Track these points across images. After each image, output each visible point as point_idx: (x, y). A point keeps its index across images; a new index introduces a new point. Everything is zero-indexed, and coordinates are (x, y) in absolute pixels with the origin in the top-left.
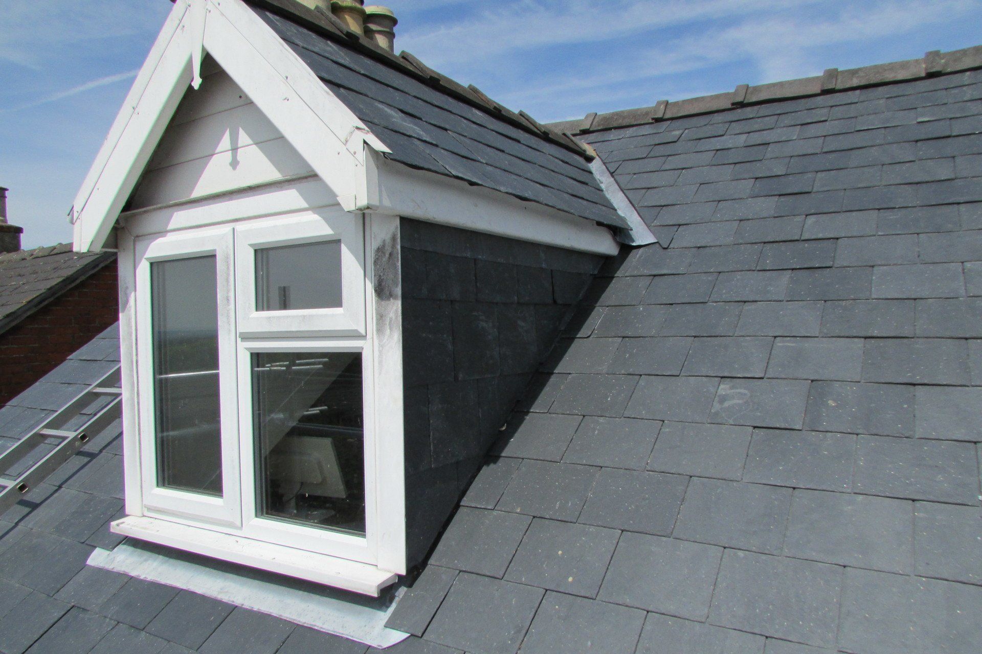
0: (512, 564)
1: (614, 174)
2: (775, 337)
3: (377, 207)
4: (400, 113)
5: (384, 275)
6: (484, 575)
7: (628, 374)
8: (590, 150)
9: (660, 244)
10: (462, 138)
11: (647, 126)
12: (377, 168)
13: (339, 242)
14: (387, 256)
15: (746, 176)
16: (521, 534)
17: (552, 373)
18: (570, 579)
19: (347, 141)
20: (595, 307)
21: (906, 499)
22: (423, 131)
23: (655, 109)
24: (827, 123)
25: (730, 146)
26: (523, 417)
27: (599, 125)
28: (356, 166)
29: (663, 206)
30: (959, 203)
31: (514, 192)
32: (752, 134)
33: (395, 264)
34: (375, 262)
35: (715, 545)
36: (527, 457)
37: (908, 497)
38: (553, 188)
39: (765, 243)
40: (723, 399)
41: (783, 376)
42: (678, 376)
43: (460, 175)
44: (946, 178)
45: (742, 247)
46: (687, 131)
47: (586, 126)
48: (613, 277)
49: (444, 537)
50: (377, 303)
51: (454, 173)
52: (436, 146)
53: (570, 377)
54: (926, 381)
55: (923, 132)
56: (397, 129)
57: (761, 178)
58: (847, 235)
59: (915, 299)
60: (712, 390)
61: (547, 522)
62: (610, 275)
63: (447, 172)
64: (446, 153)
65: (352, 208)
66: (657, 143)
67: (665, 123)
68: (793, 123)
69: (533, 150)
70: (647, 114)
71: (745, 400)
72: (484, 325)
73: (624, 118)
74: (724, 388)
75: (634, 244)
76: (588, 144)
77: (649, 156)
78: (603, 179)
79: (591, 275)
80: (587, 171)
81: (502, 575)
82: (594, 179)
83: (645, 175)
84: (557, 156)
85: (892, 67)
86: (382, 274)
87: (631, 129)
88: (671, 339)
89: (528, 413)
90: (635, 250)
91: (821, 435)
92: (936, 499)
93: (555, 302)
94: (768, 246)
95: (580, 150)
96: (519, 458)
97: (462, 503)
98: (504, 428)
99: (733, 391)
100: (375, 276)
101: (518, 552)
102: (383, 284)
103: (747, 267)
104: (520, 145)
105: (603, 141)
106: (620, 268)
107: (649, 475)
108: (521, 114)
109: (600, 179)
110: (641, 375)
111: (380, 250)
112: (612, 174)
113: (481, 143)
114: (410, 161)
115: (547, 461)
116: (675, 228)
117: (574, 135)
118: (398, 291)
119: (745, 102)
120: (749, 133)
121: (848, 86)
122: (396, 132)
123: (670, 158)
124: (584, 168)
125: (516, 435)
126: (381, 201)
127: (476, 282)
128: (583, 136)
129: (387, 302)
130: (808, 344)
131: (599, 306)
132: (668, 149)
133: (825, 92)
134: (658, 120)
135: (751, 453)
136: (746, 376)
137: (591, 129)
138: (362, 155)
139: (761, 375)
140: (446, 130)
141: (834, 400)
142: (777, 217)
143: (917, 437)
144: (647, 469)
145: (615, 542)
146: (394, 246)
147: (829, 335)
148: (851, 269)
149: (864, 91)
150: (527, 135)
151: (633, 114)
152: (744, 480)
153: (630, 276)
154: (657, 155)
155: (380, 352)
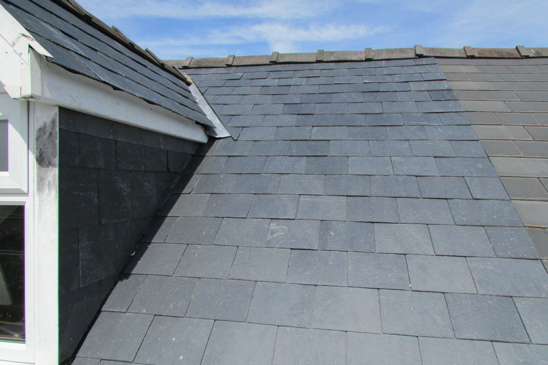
0: (140, 351)
1: (203, 94)
2: (300, 195)
3: (40, 97)
4: (61, 33)
5: (44, 148)
6: (120, 361)
7: (215, 217)
8: (189, 79)
9: (232, 138)
10: (108, 58)
11: (223, 69)
12: (41, 68)
13: (6, 121)
14: (48, 135)
15: (280, 102)
16: (146, 328)
17: (167, 216)
18: (181, 357)
19: (14, 44)
20: (193, 174)
21: (375, 288)
22: (79, 48)
23: (228, 59)
24: (320, 78)
25: (270, 85)
26: (147, 246)
27: (194, 65)
28: (22, 64)
29: (233, 115)
30: (386, 126)
31: (144, 97)
32: (281, 79)
33: (54, 141)
34: (37, 138)
35: (273, 325)
36: (150, 273)
37: (375, 287)
38: (169, 98)
39: (291, 140)
40: (272, 233)
41: (306, 218)
42: (246, 218)
43: (107, 81)
44: (379, 112)
45: (279, 142)
46: (245, 74)
47: (186, 64)
48: (205, 156)
49: (89, 335)
50: (38, 169)
51: (103, 79)
52: (89, 59)
53: (178, 219)
54: (379, 221)
55: (366, 88)
56: (59, 43)
57: (287, 104)
58: (334, 139)
59: (370, 175)
60: (267, 227)
61: (164, 318)
62: (202, 155)
63: (97, 78)
64: (96, 65)
65: (17, 95)
66: (229, 79)
67: (232, 68)
68: (302, 76)
69: (155, 74)
70: (223, 61)
71: (285, 233)
72: (122, 185)
73: (209, 62)
74: (273, 225)
75: (217, 137)
76: (188, 75)
77: (224, 86)
78: (197, 96)
79: (191, 154)
80: (187, 91)
81: (133, 360)
82: (192, 95)
83: (223, 97)
84: (170, 79)
85: (350, 53)
86: (43, 148)
87: (213, 69)
88: (241, 195)
89: (150, 243)
90: (218, 140)
91: (328, 252)
92: (389, 288)
93: (169, 171)
94: (293, 142)
95: (183, 77)
96: (145, 274)
97: (102, 310)
98: (133, 254)
99: (279, 227)
100: (37, 149)
101: (144, 341)
102: (44, 155)
103: (282, 154)
104: (147, 69)
105: (197, 74)
106: (208, 151)
107: (230, 282)
108: (147, 51)
109: (195, 96)
110: (223, 218)
111: (42, 130)
112: (202, 94)
113: (121, 63)
114: (68, 66)
115: (164, 276)
116: (241, 129)
117: (180, 69)
118: (57, 161)
119: (277, 62)
120: (280, 79)
121: (329, 60)
122: (57, 44)
123: (236, 88)
124: (185, 89)
125: (142, 258)
126: (43, 93)
127: (116, 156)
128: (184, 70)
129: (46, 169)
130: (318, 199)
131: (196, 174)
132: (235, 83)
133: (318, 62)
134: (229, 66)
135: (290, 265)
136: (285, 218)
137: (189, 67)
138: (27, 56)
139: (294, 218)
140: (96, 51)
141: (334, 232)
142: (297, 126)
143: (377, 252)
144: (229, 278)
145: (210, 328)
146: (53, 127)
147: (329, 195)
148: (337, 157)
149: (337, 64)
150: (151, 64)
151: (215, 60)
152: (287, 282)
153: (215, 156)
154: (229, 85)
155: (40, 205)
